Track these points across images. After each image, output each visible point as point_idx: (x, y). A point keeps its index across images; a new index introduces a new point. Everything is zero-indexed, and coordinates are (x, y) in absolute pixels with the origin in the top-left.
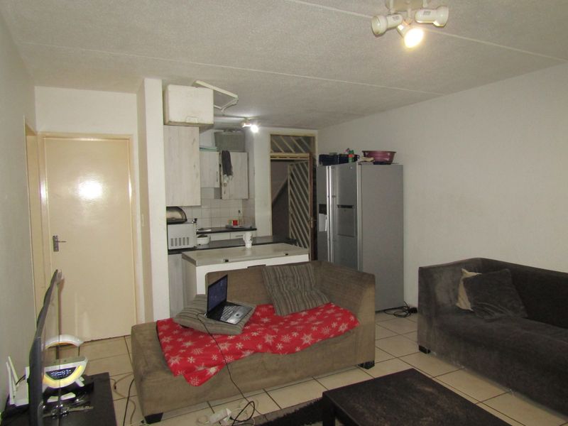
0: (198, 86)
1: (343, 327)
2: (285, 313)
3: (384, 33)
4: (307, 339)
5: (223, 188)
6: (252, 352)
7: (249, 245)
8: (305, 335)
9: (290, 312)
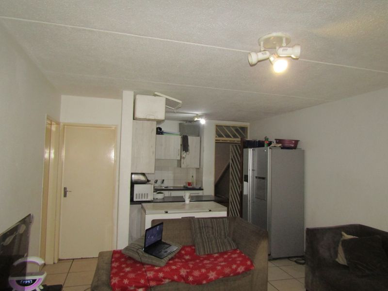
1: (241, 269)
2: (202, 253)
3: (256, 64)
4: (212, 275)
5: (182, 160)
6: (170, 280)
7: (187, 201)
8: (211, 271)
9: (207, 253)
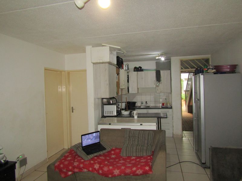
0: (103, 46)
1: (140, 172)
2: (125, 155)
4: (116, 172)
5: (157, 87)
6: (87, 170)
8: (116, 169)
9: (128, 155)
